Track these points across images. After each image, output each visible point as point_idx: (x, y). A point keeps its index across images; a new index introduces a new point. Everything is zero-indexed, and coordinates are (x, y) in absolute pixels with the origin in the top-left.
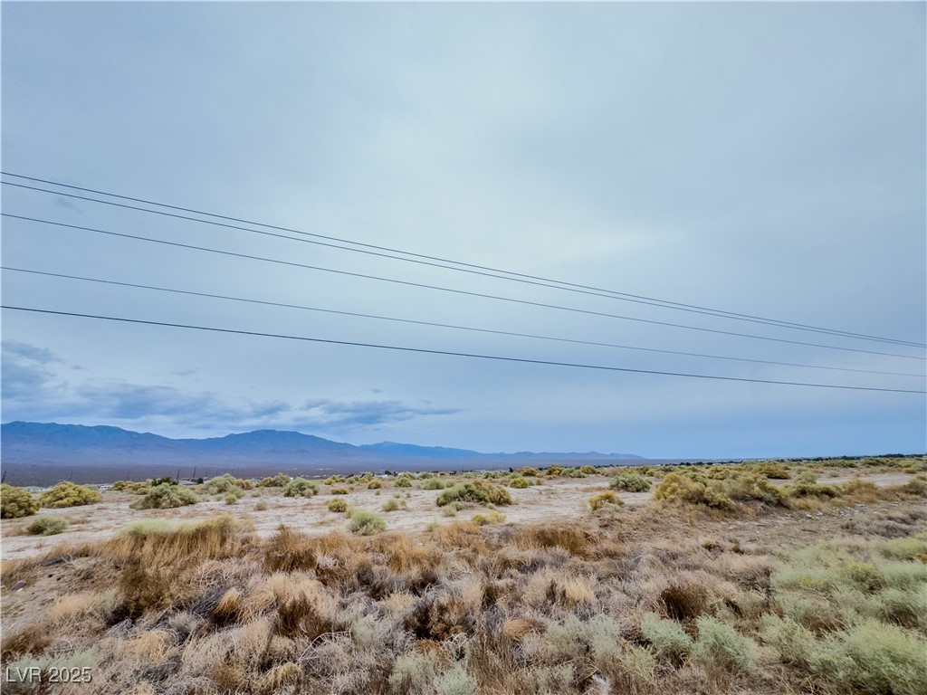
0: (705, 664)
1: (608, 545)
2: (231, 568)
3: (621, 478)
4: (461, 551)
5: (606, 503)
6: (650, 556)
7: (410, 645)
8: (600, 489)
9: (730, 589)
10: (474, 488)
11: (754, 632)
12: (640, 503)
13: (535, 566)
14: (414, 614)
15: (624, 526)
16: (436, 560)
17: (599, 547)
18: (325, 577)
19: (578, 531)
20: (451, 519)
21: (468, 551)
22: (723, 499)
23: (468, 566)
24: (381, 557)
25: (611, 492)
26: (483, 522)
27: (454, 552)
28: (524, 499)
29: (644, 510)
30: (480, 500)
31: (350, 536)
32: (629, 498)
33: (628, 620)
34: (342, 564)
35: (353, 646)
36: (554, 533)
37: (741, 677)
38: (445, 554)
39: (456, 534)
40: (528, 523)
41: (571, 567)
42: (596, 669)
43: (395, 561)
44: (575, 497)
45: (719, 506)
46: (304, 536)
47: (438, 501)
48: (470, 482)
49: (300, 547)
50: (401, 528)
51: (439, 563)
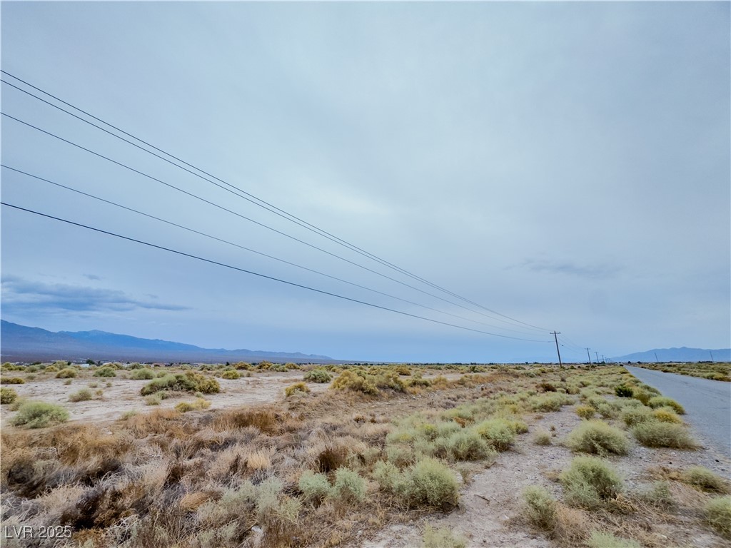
0: (335, 501)
1: (290, 423)
3: (313, 373)
4: (156, 437)
5: (297, 391)
6: (319, 429)
8: (296, 380)
9: (363, 448)
10: (185, 378)
11: (369, 473)
12: (321, 391)
14: (78, 506)
15: (307, 408)
16: (123, 448)
17: (284, 424)
19: (271, 414)
20: (153, 407)
21: (163, 437)
22: (373, 388)
23: (159, 450)
24: (51, 450)
25: (302, 383)
26: (187, 409)
27: (148, 438)
28: (232, 388)
29: (323, 396)
30: (190, 389)
31: (9, 431)
32: (315, 388)
33: (290, 478)
36: (250, 416)
37: (354, 505)
38: (135, 441)
39: (154, 421)
40: (231, 408)
41: (257, 443)
42: (257, 521)
43: (71, 453)
44: (276, 386)
45: (369, 393)
47: (142, 390)
48: (182, 373)
50: (89, 418)
51: (127, 450)
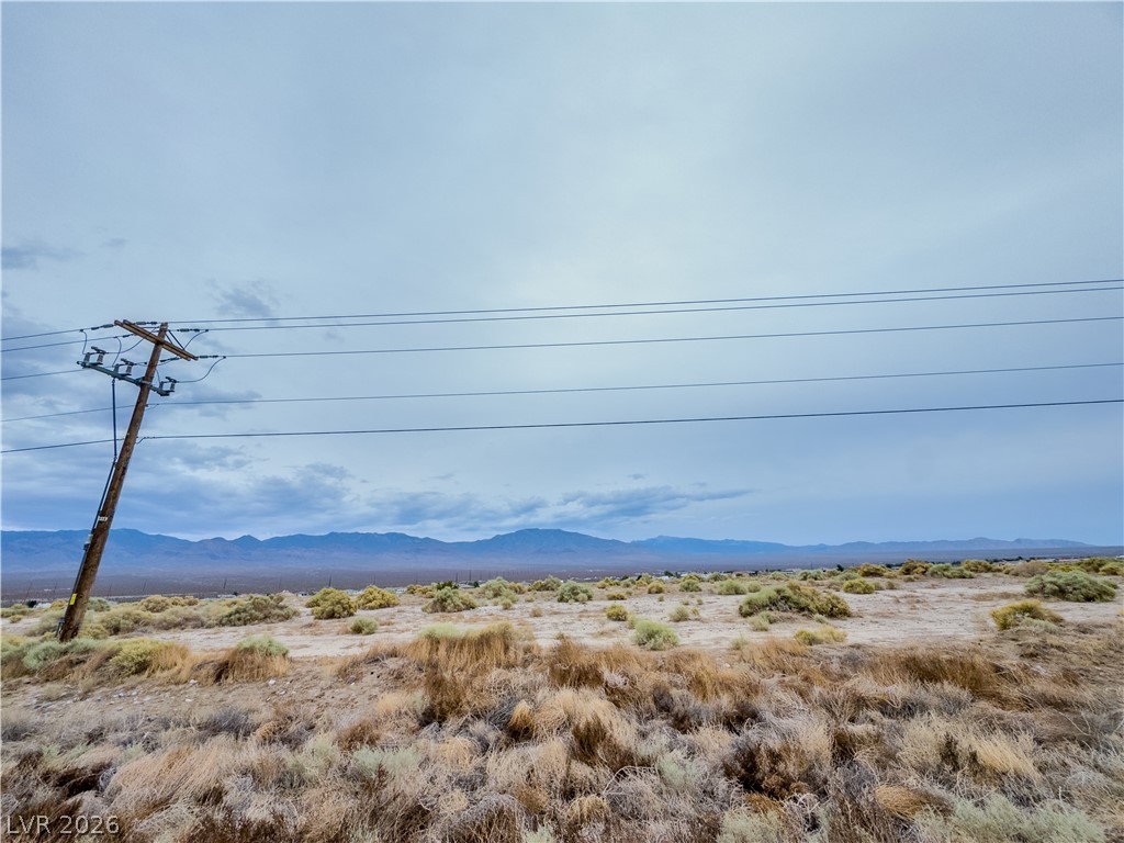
1: (1045, 687)
2: (518, 678)
3: (1047, 578)
4: (787, 679)
5: (1027, 618)
7: (737, 799)
8: (1006, 596)
10: (789, 593)
12: (1100, 620)
13: (909, 709)
14: (736, 758)
15: (1072, 657)
16: (752, 689)
17: (1026, 688)
18: (617, 697)
19: (978, 660)
20: (763, 634)
21: (797, 680)
23: (800, 700)
24: (679, 679)
25: (1031, 602)
26: (812, 641)
27: (776, 679)
28: (872, 610)
29: (1112, 632)
30: (802, 609)
31: (636, 650)
32: (1074, 612)
34: (633, 684)
35: (664, 788)
36: (935, 662)
38: (762, 681)
39: (774, 655)
40: (886, 645)
41: (977, 717)
43: (697, 684)
44: (961, 608)
46: (586, 647)
47: (741, 608)
48: (783, 585)
49: (584, 660)
50: (697, 643)
51: (757, 692)
